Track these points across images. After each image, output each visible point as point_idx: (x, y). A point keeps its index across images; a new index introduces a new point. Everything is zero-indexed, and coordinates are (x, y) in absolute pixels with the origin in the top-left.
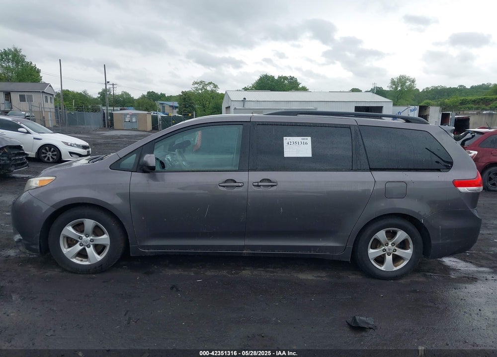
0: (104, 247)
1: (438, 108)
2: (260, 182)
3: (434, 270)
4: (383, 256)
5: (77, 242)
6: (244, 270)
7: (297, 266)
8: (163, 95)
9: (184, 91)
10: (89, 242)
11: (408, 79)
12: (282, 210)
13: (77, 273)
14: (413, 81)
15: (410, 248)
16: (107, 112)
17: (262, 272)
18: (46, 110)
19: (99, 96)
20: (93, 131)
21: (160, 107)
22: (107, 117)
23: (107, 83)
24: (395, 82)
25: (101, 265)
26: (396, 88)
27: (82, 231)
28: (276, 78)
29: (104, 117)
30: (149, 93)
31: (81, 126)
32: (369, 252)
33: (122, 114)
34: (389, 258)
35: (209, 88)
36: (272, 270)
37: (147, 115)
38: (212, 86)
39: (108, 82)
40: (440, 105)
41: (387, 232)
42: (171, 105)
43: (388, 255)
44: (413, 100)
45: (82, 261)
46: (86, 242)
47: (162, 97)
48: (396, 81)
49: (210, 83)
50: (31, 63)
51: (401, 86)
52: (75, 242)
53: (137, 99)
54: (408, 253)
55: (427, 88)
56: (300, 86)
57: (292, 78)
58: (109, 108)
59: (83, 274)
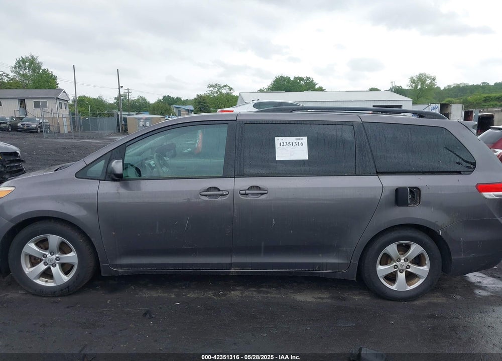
0: (72, 266)
1: (460, 106)
2: (248, 189)
3: (456, 287)
4: (394, 273)
5: (41, 260)
6: (234, 290)
7: (296, 284)
8: (179, 99)
9: (199, 94)
10: (54, 260)
11: (428, 77)
12: (274, 222)
13: (41, 296)
14: (434, 79)
15: (426, 264)
16: (121, 117)
17: (254, 293)
18: (61, 116)
19: (116, 101)
20: (107, 136)
21: (175, 110)
22: (121, 122)
23: (120, 87)
24: (414, 80)
25: (68, 287)
26: (416, 86)
27: (46, 249)
28: (292, 79)
29: (118, 122)
30: (164, 97)
31: (95, 132)
32: (378, 269)
33: (136, 118)
34: (402, 276)
35: (224, 91)
36: (266, 290)
37: (161, 119)
38: (227, 89)
39: (122, 87)
40: (463, 103)
41: (398, 246)
42: (187, 109)
43: (400, 272)
44: (434, 98)
45: (46, 282)
46: (51, 261)
47: (178, 101)
48: (416, 79)
49: (225, 86)
50: (48, 70)
51: (422, 84)
52: (39, 260)
53: (153, 103)
54: (424, 270)
55: (449, 86)
56: (317, 87)
57: (308, 79)
58: (123, 113)
59: (47, 297)
